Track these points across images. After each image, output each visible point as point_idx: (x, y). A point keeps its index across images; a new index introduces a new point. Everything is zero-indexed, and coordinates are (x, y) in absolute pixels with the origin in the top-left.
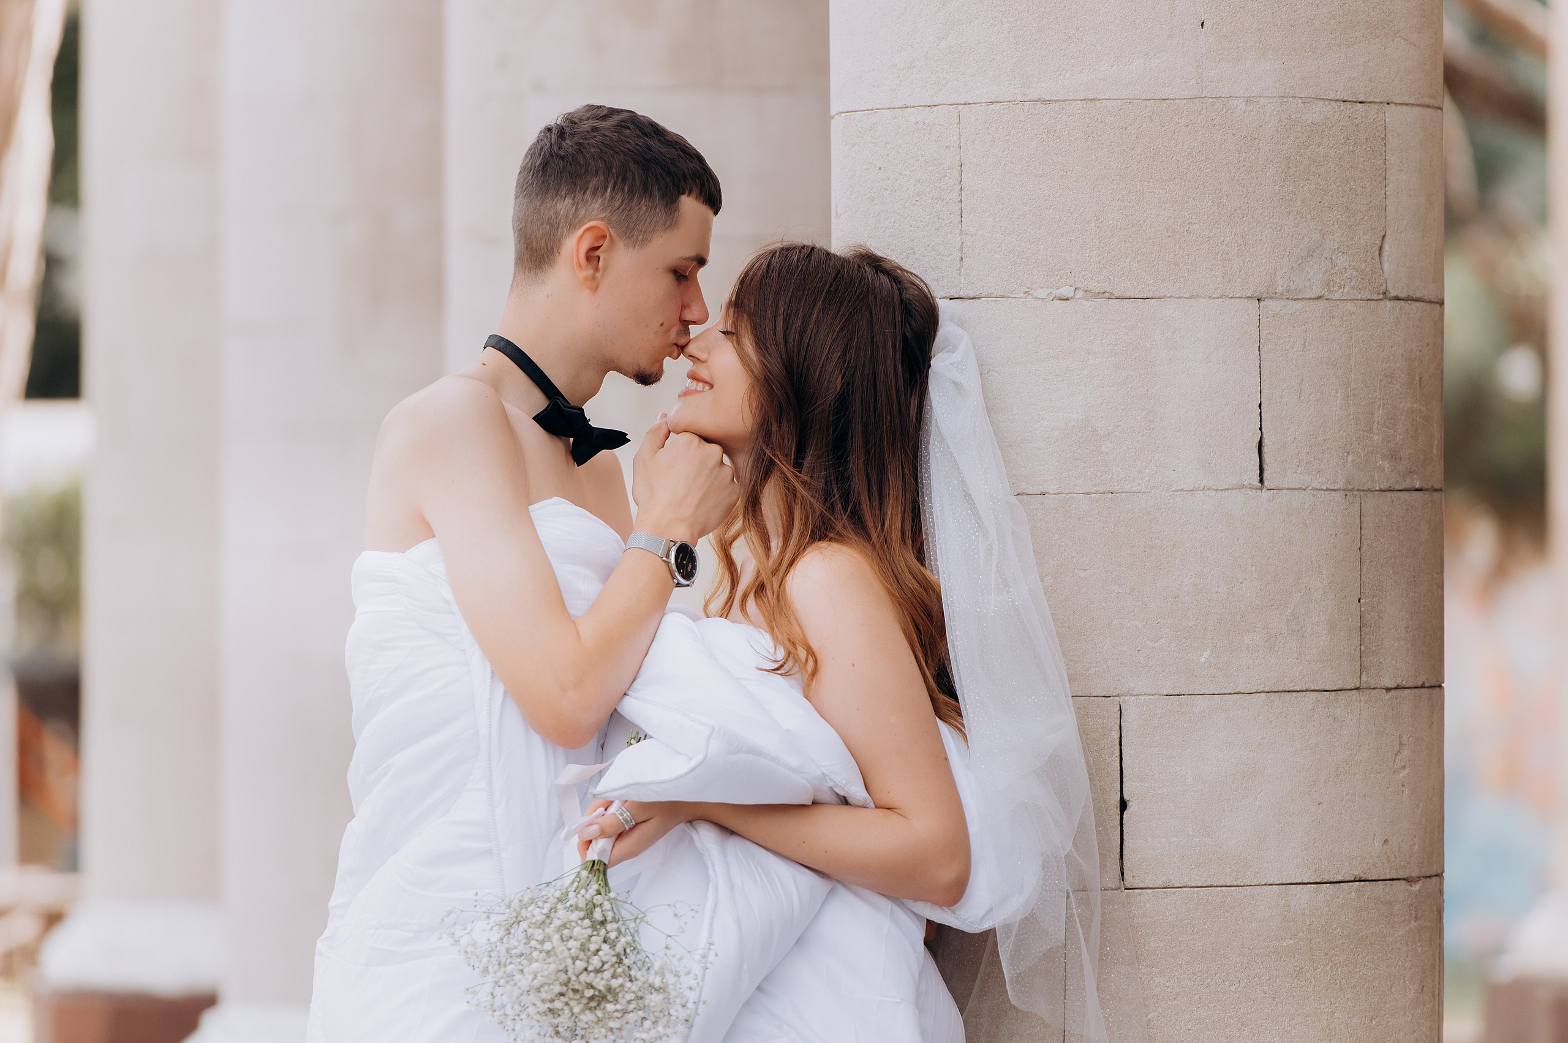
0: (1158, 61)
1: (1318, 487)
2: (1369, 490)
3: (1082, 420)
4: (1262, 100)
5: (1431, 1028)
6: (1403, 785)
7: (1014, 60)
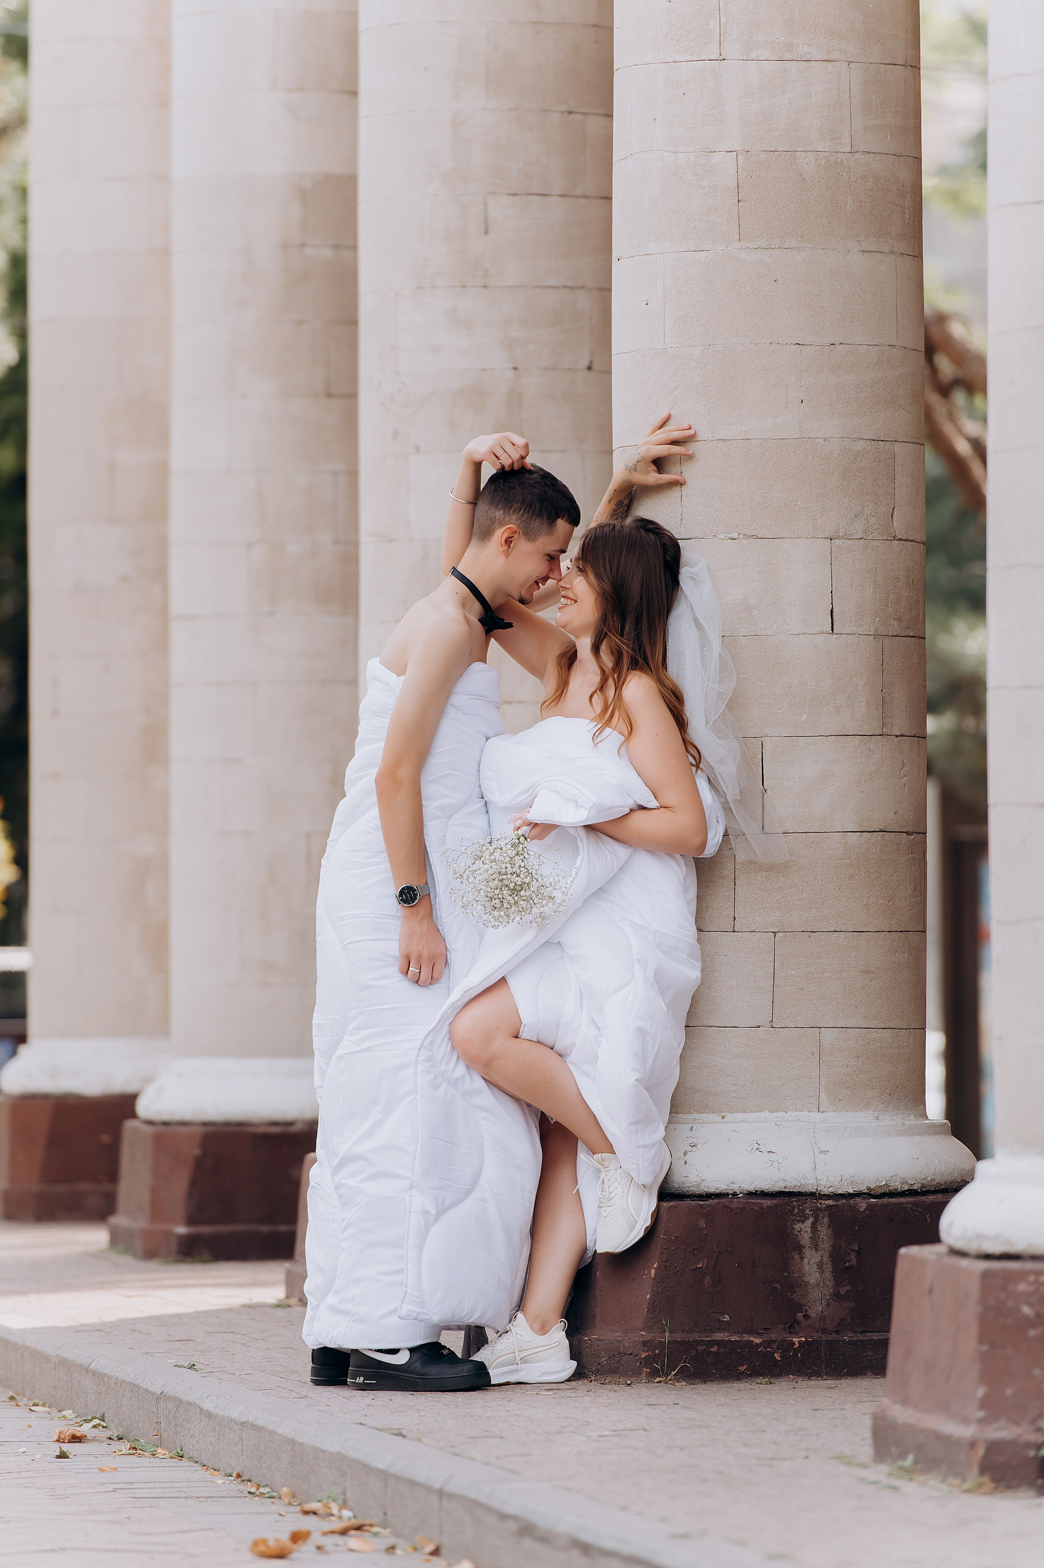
0: (780, 420)
1: (861, 633)
2: (887, 636)
3: (742, 599)
4: (832, 439)
5: (919, 910)
6: (905, 785)
7: (708, 420)
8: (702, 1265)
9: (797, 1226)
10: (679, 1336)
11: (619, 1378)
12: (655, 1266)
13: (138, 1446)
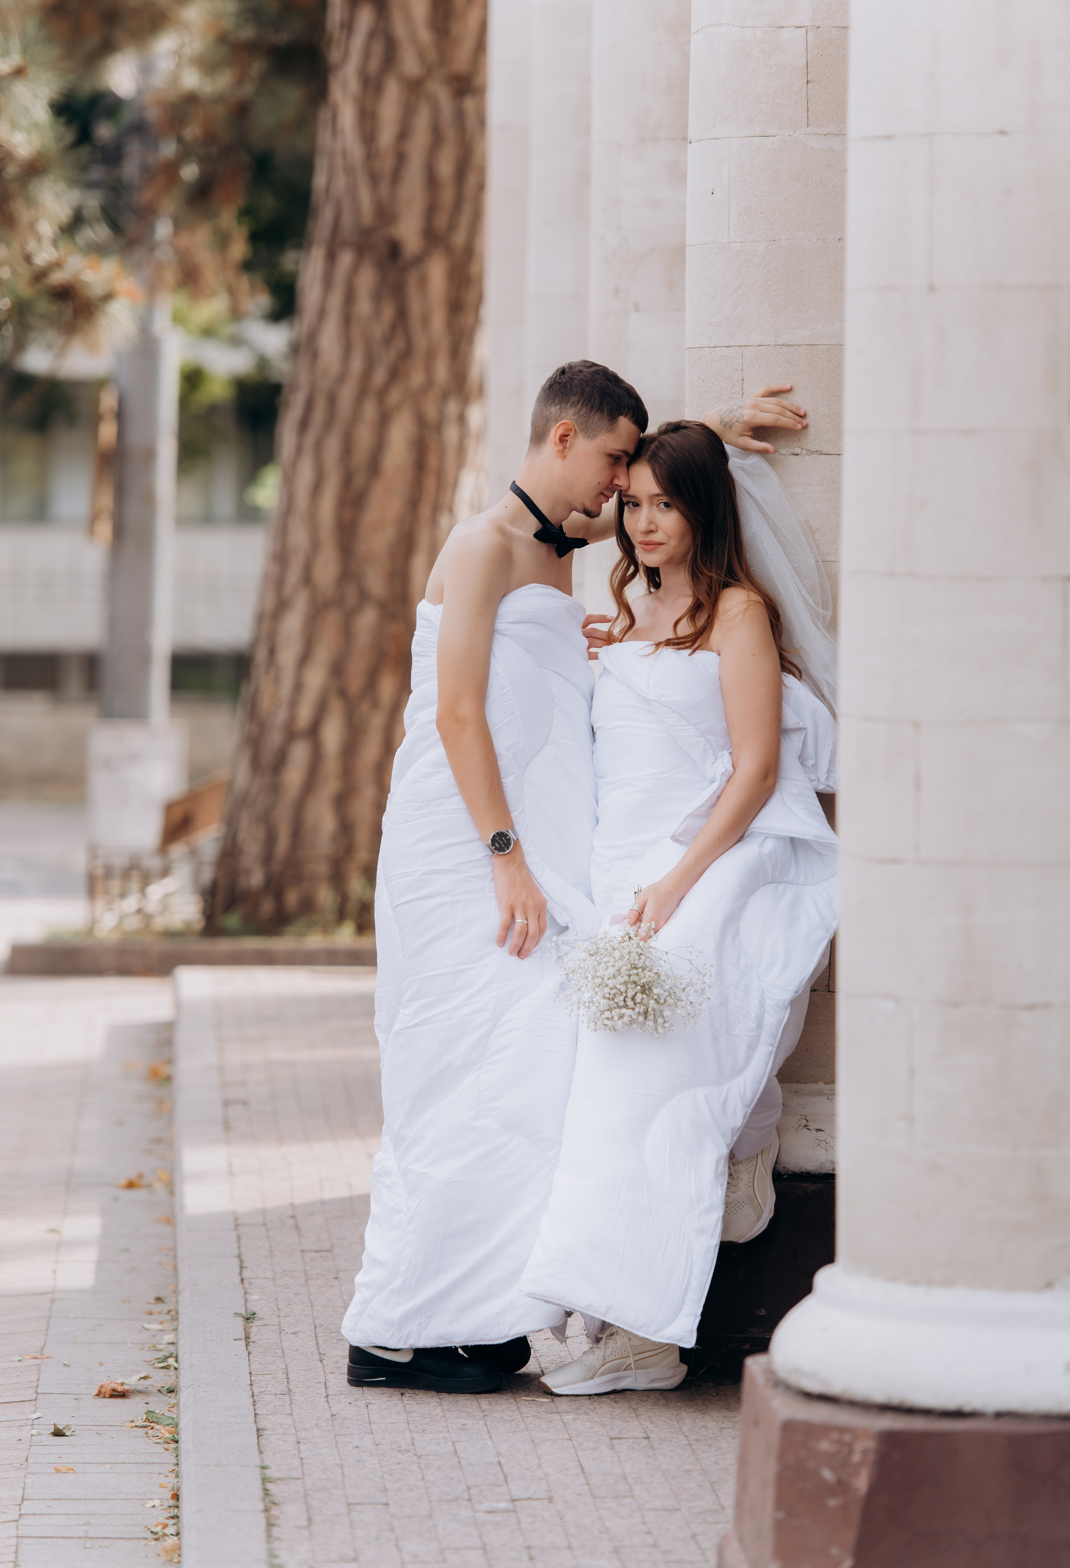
7: (771, 322)
13: (152, 1417)
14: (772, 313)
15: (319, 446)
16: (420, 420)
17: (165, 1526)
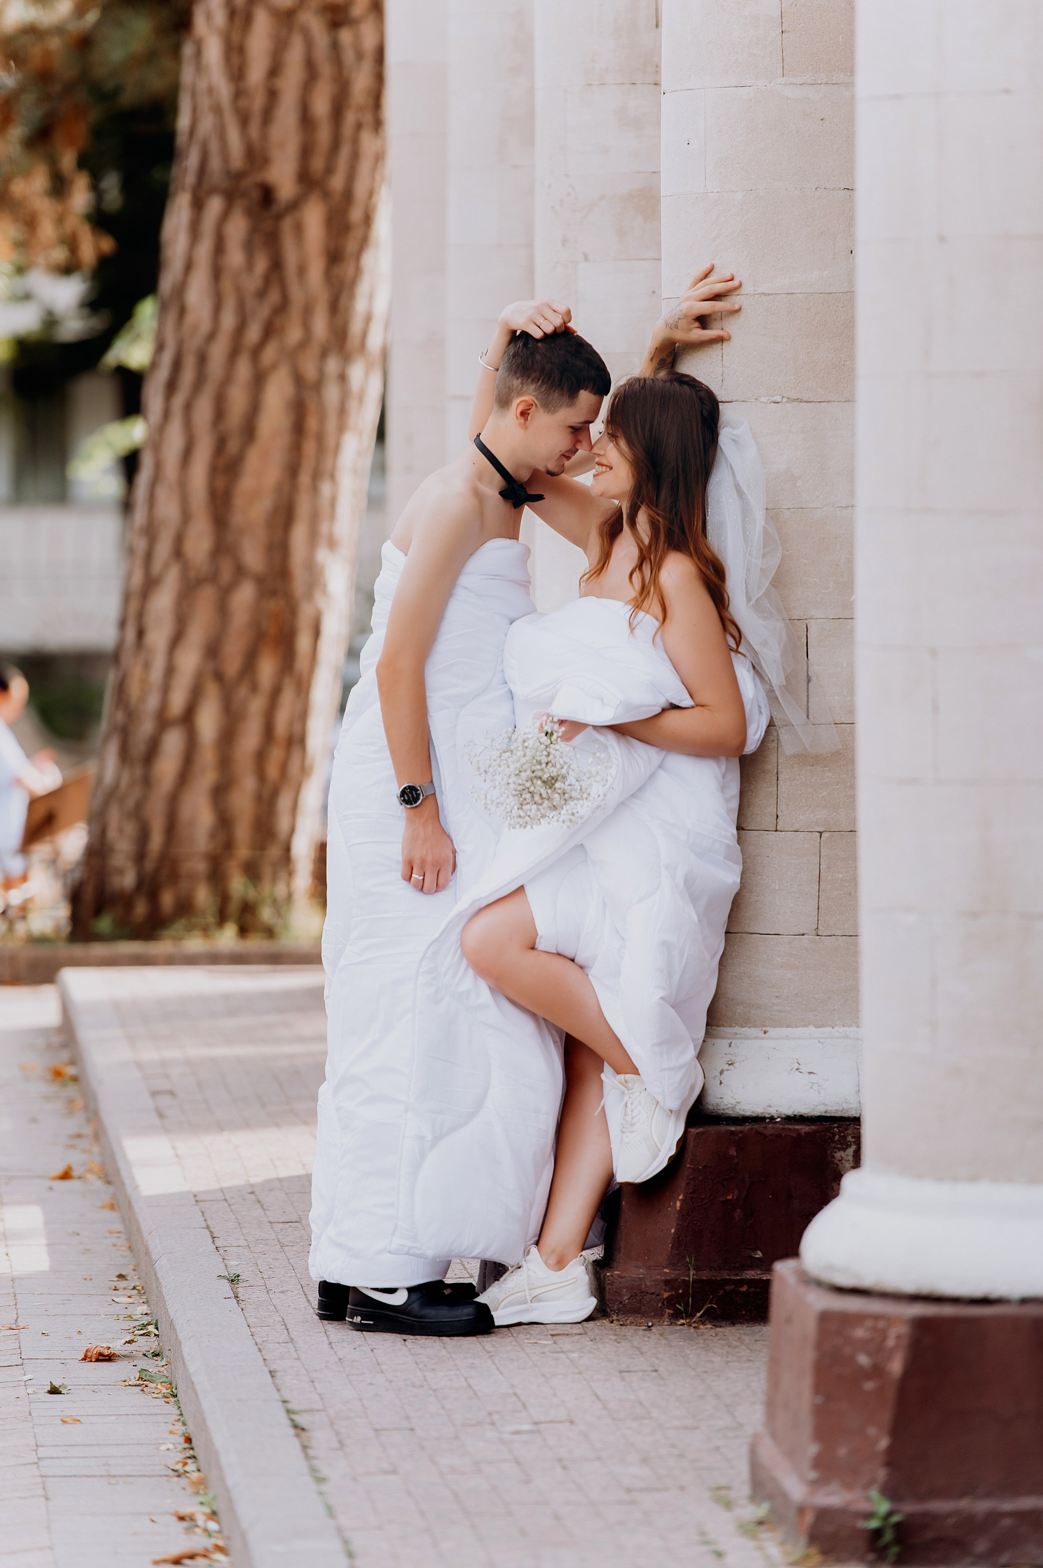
0: (827, 272)
3: (786, 469)
7: (750, 271)
8: (733, 1196)
9: (838, 1155)
10: (705, 1275)
11: (641, 1319)
12: (681, 1197)
13: (146, 1376)
14: (750, 262)
15: (188, 408)
16: (299, 380)
17: (185, 1464)
